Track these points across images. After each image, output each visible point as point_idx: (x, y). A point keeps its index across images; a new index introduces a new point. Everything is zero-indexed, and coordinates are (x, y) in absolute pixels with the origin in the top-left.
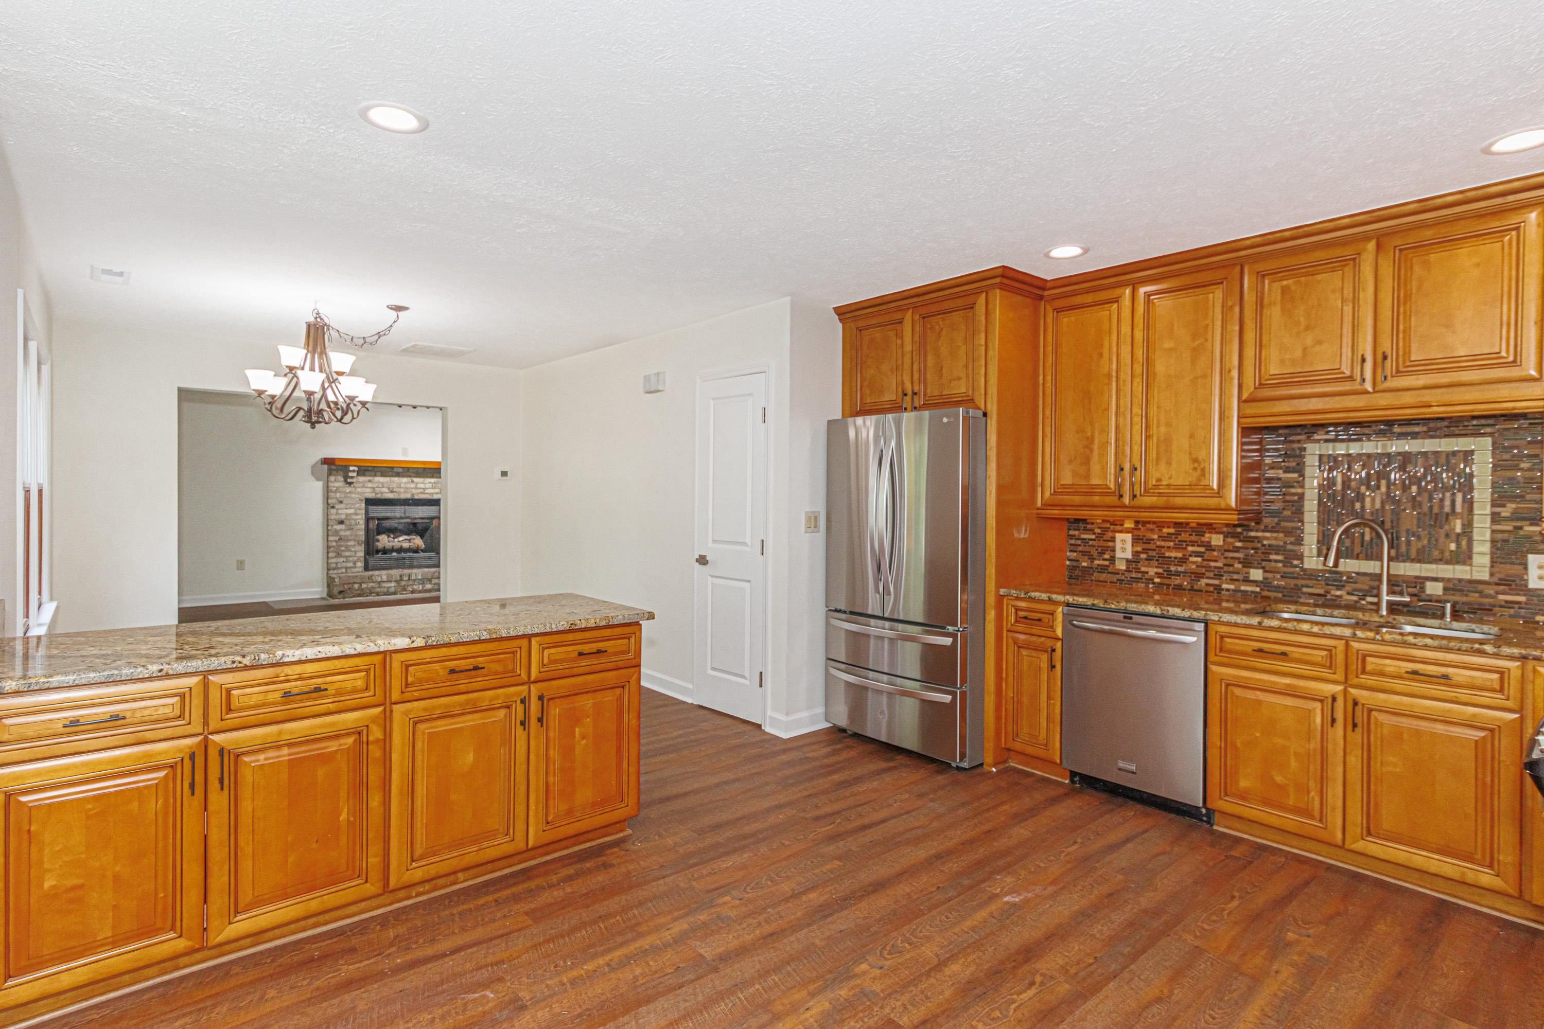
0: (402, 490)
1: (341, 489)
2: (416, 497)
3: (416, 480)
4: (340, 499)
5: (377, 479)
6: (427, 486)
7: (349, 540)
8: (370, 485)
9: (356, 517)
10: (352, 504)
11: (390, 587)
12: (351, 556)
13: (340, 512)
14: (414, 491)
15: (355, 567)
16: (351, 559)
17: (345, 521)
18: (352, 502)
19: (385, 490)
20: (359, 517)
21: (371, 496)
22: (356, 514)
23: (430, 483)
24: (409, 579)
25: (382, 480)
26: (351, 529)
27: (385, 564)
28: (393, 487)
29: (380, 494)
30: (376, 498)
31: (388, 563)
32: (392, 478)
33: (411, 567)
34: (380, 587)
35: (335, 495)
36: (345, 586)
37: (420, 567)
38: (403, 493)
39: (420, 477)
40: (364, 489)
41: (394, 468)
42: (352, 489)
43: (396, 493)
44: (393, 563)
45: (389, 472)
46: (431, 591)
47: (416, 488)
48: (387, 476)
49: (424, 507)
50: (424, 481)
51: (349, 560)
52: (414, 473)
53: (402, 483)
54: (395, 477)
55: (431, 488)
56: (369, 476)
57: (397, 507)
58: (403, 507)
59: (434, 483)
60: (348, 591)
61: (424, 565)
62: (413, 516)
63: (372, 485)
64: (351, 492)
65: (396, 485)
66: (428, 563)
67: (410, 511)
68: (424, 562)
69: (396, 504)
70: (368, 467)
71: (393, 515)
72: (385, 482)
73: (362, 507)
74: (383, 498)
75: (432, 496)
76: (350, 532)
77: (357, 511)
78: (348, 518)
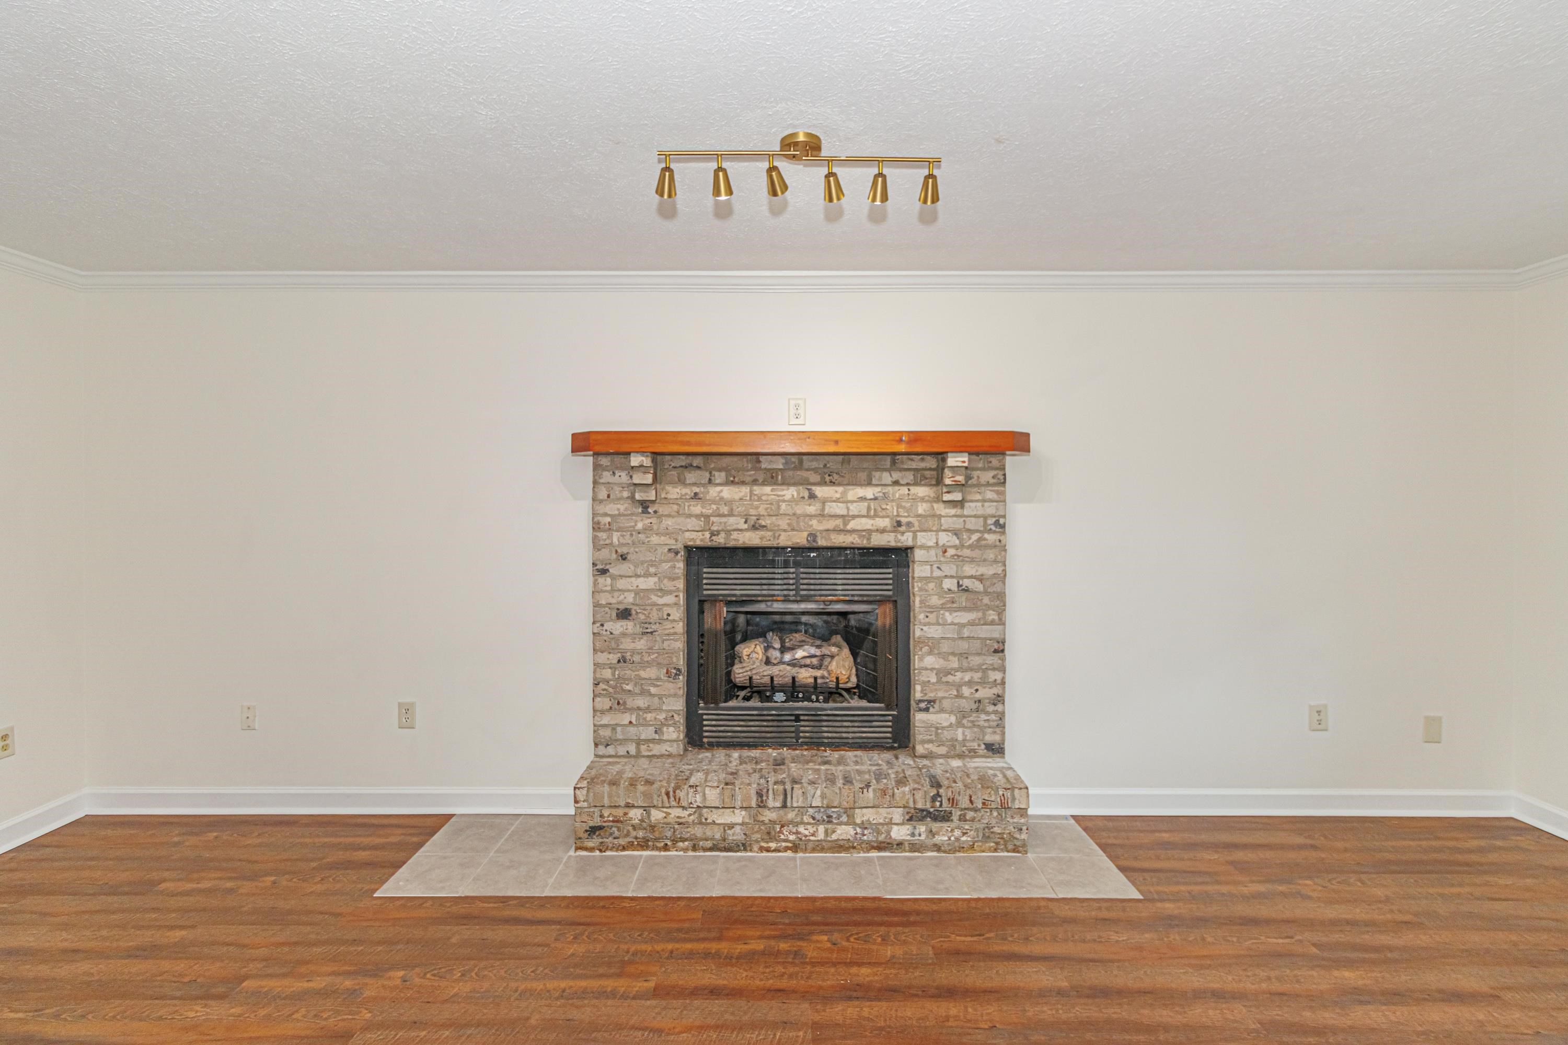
0: (783, 523)
1: (625, 523)
2: (821, 542)
3: (820, 491)
4: (624, 550)
5: (713, 491)
6: (854, 509)
7: (645, 665)
8: (697, 509)
9: (661, 601)
10: (652, 564)
11: (731, 826)
12: (648, 710)
13: (621, 584)
14: (815, 524)
15: (660, 741)
16: (649, 716)
17: (634, 609)
18: (650, 556)
19: (736, 522)
20: (670, 599)
21: (700, 539)
22: (663, 592)
23: (863, 499)
24: (784, 806)
25: (727, 492)
26: (651, 633)
27: (745, 729)
28: (759, 515)
29: (723, 535)
30: (714, 544)
31: (753, 729)
32: (755, 488)
33: (815, 744)
34: (701, 823)
35: (609, 537)
36: (606, 815)
37: (838, 745)
38: (785, 531)
39: (832, 483)
40: (681, 520)
41: (762, 458)
42: (649, 521)
43: (768, 530)
44: (767, 729)
45: (748, 471)
46: (854, 848)
47: (823, 516)
48: (743, 483)
49: (851, 571)
50: (844, 493)
51: (645, 719)
52: (815, 470)
53: (784, 501)
54: (764, 484)
55: (863, 516)
56: (695, 484)
57: (776, 570)
58: (792, 570)
59: (876, 499)
60: (614, 829)
61: (850, 741)
62: (821, 596)
63: (703, 507)
64: (647, 529)
65: (766, 509)
66: (864, 735)
67: (812, 581)
68: (851, 732)
69: (773, 561)
70: (690, 458)
71: (764, 592)
72: (737, 497)
73: (677, 571)
74: (732, 544)
75: (869, 539)
76: (643, 642)
77: (666, 581)
78: (637, 602)
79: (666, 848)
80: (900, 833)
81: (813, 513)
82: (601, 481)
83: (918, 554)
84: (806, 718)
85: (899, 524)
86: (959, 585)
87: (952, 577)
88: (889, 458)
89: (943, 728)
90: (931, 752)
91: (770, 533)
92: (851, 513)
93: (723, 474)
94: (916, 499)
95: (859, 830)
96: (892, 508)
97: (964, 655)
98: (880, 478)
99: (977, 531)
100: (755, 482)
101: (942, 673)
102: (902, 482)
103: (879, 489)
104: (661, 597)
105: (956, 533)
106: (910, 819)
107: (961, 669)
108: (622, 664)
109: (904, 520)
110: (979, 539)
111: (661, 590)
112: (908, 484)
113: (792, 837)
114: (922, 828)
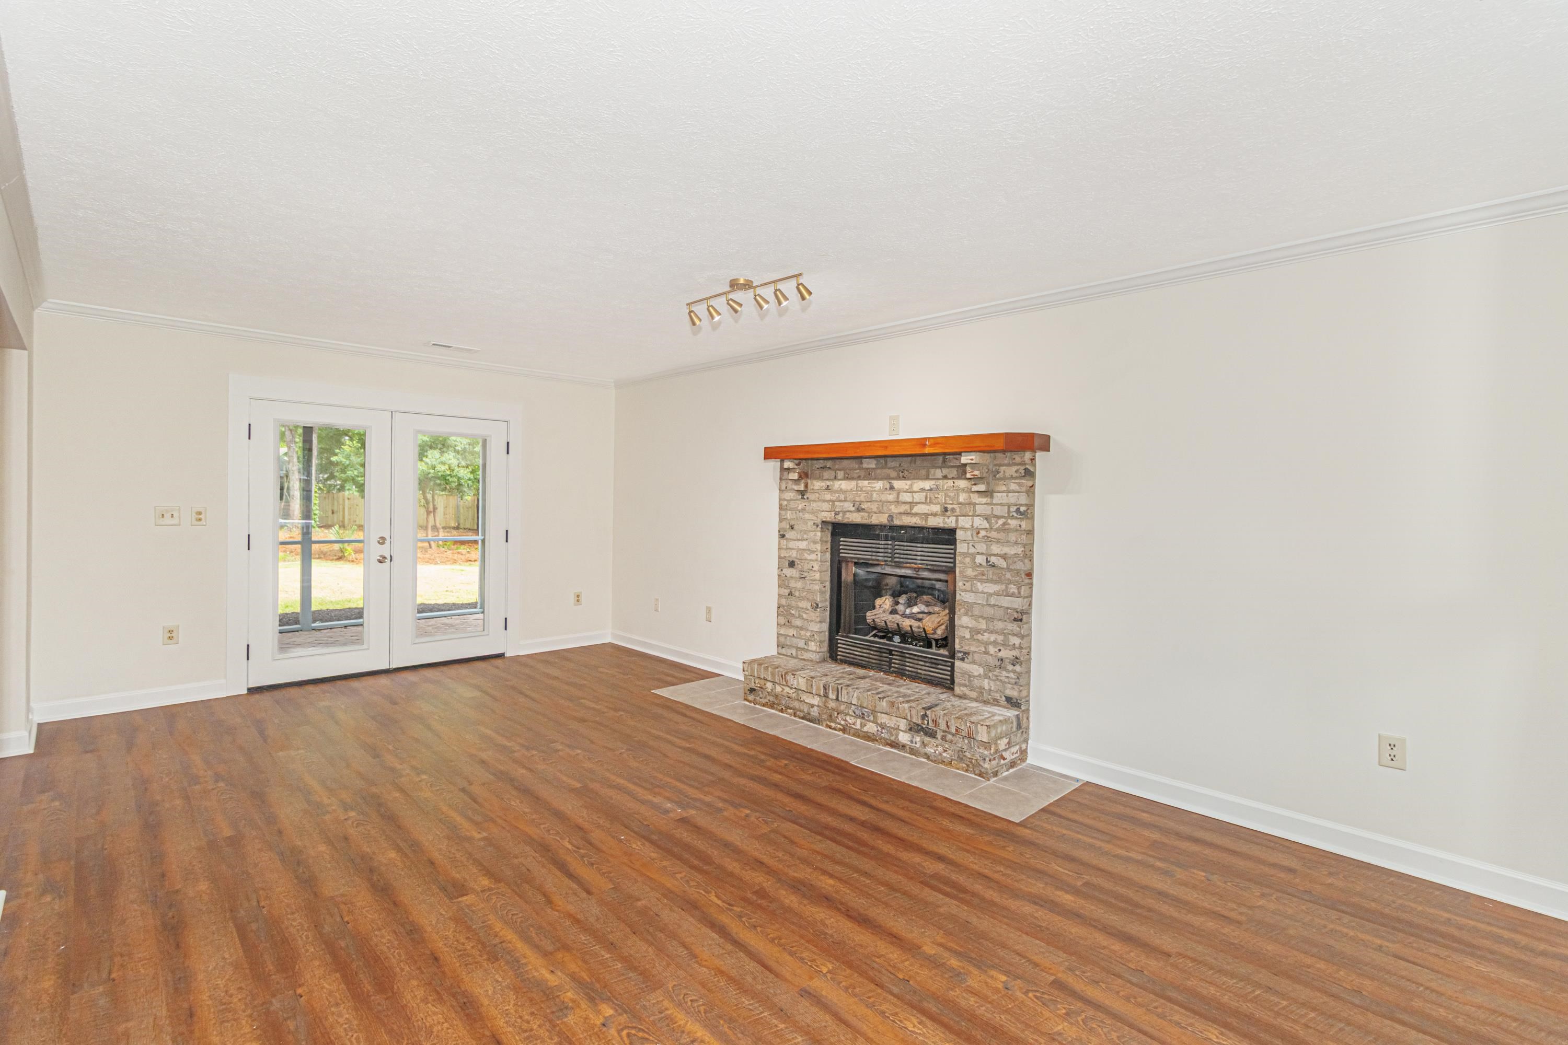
0: (874, 507)
1: (793, 505)
2: (897, 522)
3: (897, 484)
4: (792, 523)
5: (837, 485)
6: (919, 497)
7: (801, 598)
8: (828, 496)
9: (809, 557)
10: (806, 532)
11: (812, 706)
12: (801, 628)
13: (792, 544)
14: (894, 509)
15: (807, 650)
17: (797, 562)
18: (805, 527)
19: (849, 506)
20: (813, 557)
22: (810, 551)
23: (923, 490)
24: (838, 700)
25: (845, 485)
26: (804, 578)
27: (860, 654)
28: (861, 501)
29: (841, 515)
30: (836, 521)
31: (865, 655)
32: (859, 482)
33: (901, 674)
34: (798, 700)
35: (786, 514)
36: (757, 682)
37: (915, 678)
38: (875, 513)
39: (904, 478)
40: (819, 504)
41: (864, 460)
42: (805, 504)
43: (866, 512)
44: (873, 657)
45: (856, 470)
46: (877, 741)
47: (898, 502)
48: (853, 479)
49: (924, 545)
50: (911, 485)
51: (800, 634)
52: (894, 468)
53: (875, 491)
54: (864, 479)
55: (923, 503)
56: (828, 479)
57: (881, 542)
58: (890, 542)
59: (931, 490)
60: (760, 692)
61: (923, 677)
62: (907, 563)
63: (831, 495)
64: (803, 510)
65: (865, 497)
66: (932, 674)
67: (902, 552)
68: (924, 669)
69: (879, 535)
70: (826, 461)
71: (874, 557)
72: (849, 488)
73: (817, 538)
74: (845, 521)
75: (926, 521)
76: (800, 583)
77: (812, 544)
78: (798, 557)
79: (782, 711)
80: (904, 738)
81: (892, 500)
82: (783, 478)
83: (960, 535)
84: (896, 653)
85: (946, 510)
86: (988, 561)
87: (982, 554)
88: (941, 458)
89: (974, 676)
90: (965, 695)
91: (867, 514)
92: (915, 501)
93: (842, 472)
94: (958, 491)
95: (879, 729)
96: (941, 497)
97: (989, 619)
98: (934, 475)
99: (1003, 517)
100: (859, 478)
101: (975, 631)
102: (949, 477)
103: (933, 482)
104: (809, 555)
105: (987, 518)
106: (911, 729)
107: (988, 630)
108: (790, 596)
109: (949, 507)
110: (1004, 524)
111: (809, 550)
112: (953, 478)
113: (843, 723)
114: (918, 739)
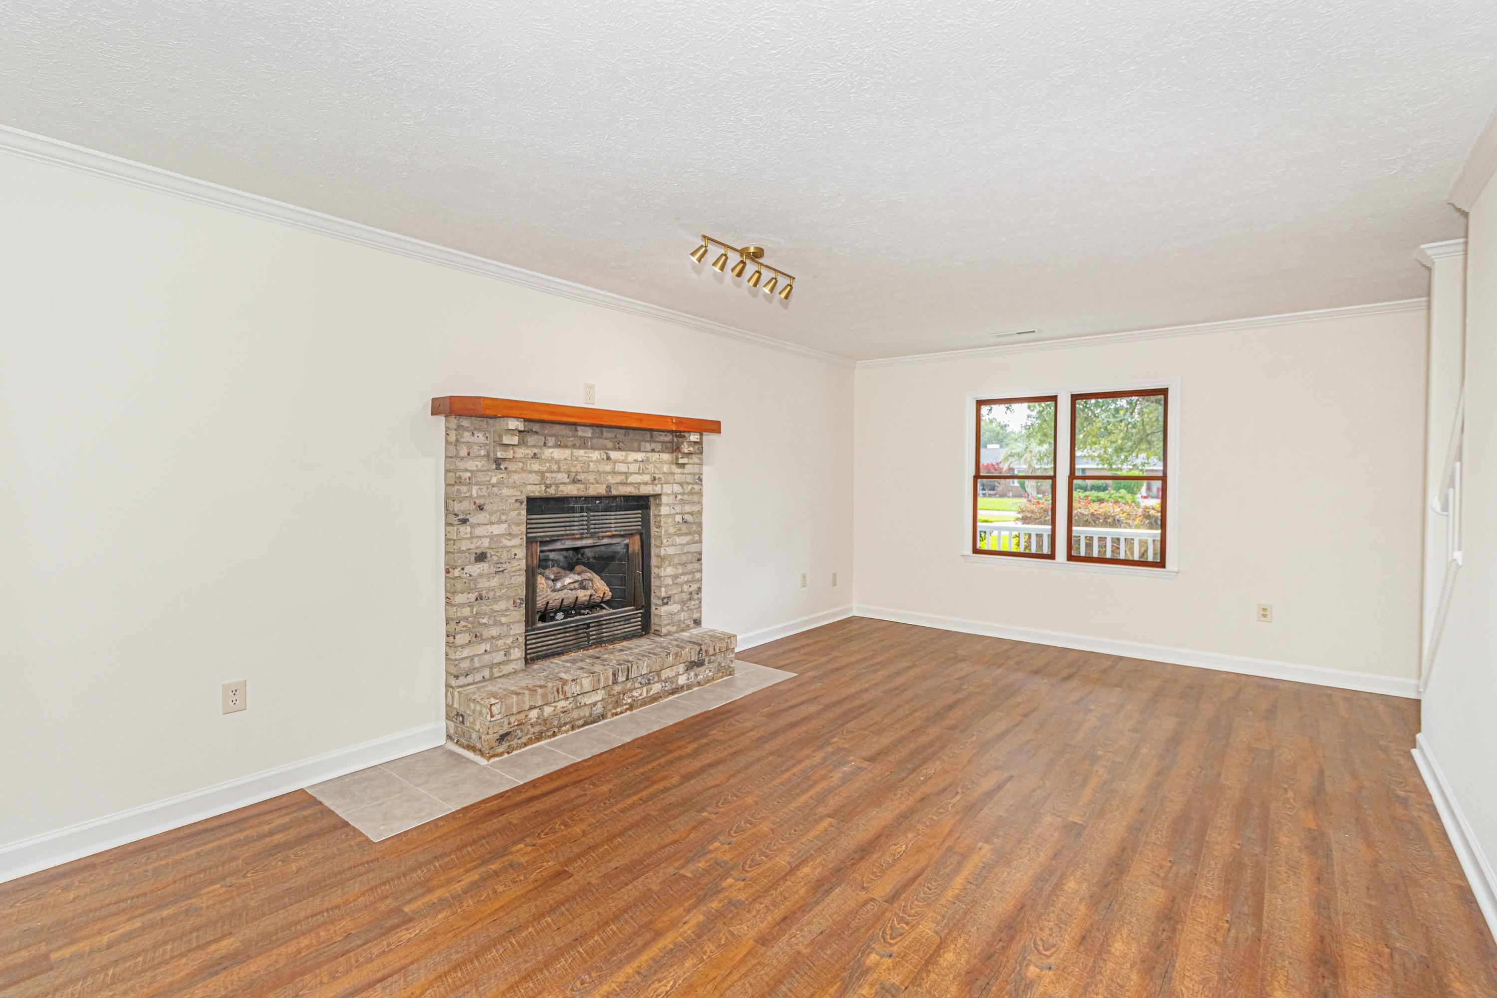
0: (591, 478)
1: (483, 478)
2: (614, 492)
3: (614, 455)
4: (479, 501)
5: (548, 453)
6: (634, 468)
7: (496, 600)
8: (536, 467)
9: (510, 544)
10: (503, 512)
11: (595, 704)
12: (499, 637)
13: (480, 531)
14: (611, 480)
15: (508, 662)
16: (500, 642)
17: (489, 553)
18: (501, 506)
19: (562, 477)
20: (516, 541)
21: (537, 491)
22: (511, 535)
23: (636, 461)
24: (627, 679)
25: (557, 454)
26: (503, 571)
27: (555, 641)
28: (577, 472)
29: (553, 488)
30: (548, 495)
31: (560, 640)
32: (574, 450)
33: (600, 642)
34: (577, 708)
35: (470, 490)
36: (512, 721)
37: (613, 640)
38: (592, 484)
39: (620, 449)
40: (524, 475)
41: (579, 428)
42: (501, 476)
43: (582, 484)
44: (570, 638)
45: (569, 437)
46: (661, 697)
47: (614, 472)
48: (566, 447)
49: (619, 513)
50: (626, 456)
51: (497, 645)
52: (611, 439)
53: (592, 461)
54: (580, 448)
55: (636, 473)
56: (534, 446)
57: (576, 515)
58: (585, 514)
59: (642, 461)
60: (518, 731)
61: (619, 636)
62: (602, 532)
63: (540, 465)
64: (500, 484)
65: (582, 467)
66: (626, 630)
67: (597, 522)
68: (620, 629)
69: (573, 507)
70: (531, 424)
71: (568, 532)
72: (563, 457)
73: (521, 517)
74: (559, 494)
75: (639, 489)
76: (496, 579)
77: (513, 526)
78: (492, 546)
79: (554, 734)
80: (682, 680)
81: (609, 470)
82: (462, 440)
83: (664, 499)
84: (593, 625)
85: (655, 479)
86: (683, 519)
87: (679, 513)
88: (649, 433)
89: (675, 614)
90: (669, 632)
91: (583, 486)
92: (630, 471)
93: (553, 439)
94: (662, 462)
95: (663, 684)
96: (651, 468)
97: (684, 564)
98: (645, 448)
99: (691, 483)
100: (574, 446)
101: (675, 577)
102: (656, 450)
103: (643, 454)
104: (510, 540)
105: (681, 484)
107: (684, 574)
108: (479, 601)
109: (657, 476)
110: (693, 488)
111: (510, 534)
112: (659, 452)
113: (629, 701)
114: (692, 674)
